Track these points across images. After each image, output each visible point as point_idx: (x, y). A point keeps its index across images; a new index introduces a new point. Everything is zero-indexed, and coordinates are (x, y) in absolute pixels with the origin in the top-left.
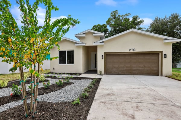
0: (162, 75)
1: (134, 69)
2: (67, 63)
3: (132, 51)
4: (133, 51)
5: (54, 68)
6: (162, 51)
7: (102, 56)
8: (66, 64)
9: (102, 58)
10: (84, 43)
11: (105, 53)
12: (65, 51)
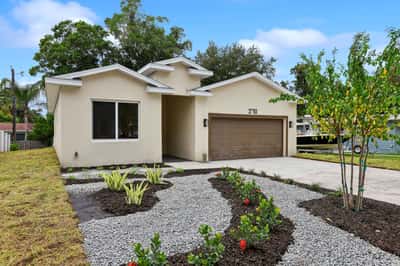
0: (287, 155)
2: (120, 137)
4: (255, 114)
5: (76, 154)
6: (288, 116)
7: (205, 120)
9: (205, 126)
10: (169, 88)
11: (210, 114)
12: (114, 104)
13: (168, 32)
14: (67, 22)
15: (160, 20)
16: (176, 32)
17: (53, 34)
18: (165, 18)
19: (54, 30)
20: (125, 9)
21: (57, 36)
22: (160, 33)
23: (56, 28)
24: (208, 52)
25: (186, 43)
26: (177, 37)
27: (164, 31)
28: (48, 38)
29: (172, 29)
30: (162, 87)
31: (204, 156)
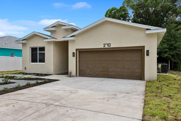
1: (111, 70)
3: (106, 46)
4: (108, 47)
5: (25, 68)
6: (144, 46)
8: (38, 63)
10: (53, 38)
12: (37, 48)
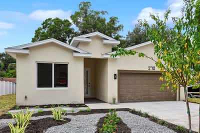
2: (55, 87)
3: (151, 70)
5: (26, 97)
7: (115, 75)
8: (53, 88)
9: (115, 78)
10: (89, 53)
11: (119, 71)
12: (52, 64)
13: (108, 21)
14: (50, 19)
15: (103, 13)
16: (113, 20)
17: (42, 26)
18: (106, 12)
19: (43, 24)
20: (82, 9)
21: (44, 28)
22: (103, 21)
23: (44, 23)
24: (134, 31)
25: (119, 27)
26: (114, 23)
27: (105, 20)
28: (40, 29)
29: (110, 18)
30: (83, 53)
31: (114, 99)
